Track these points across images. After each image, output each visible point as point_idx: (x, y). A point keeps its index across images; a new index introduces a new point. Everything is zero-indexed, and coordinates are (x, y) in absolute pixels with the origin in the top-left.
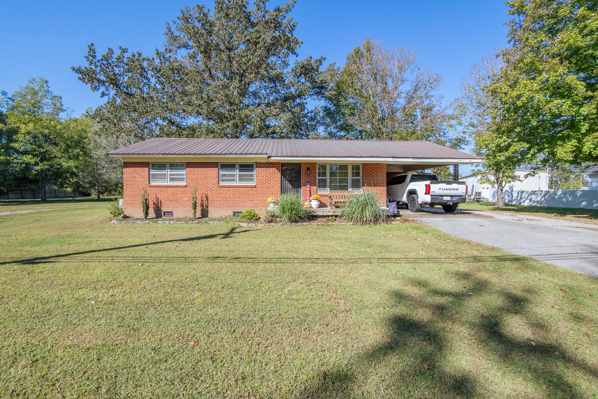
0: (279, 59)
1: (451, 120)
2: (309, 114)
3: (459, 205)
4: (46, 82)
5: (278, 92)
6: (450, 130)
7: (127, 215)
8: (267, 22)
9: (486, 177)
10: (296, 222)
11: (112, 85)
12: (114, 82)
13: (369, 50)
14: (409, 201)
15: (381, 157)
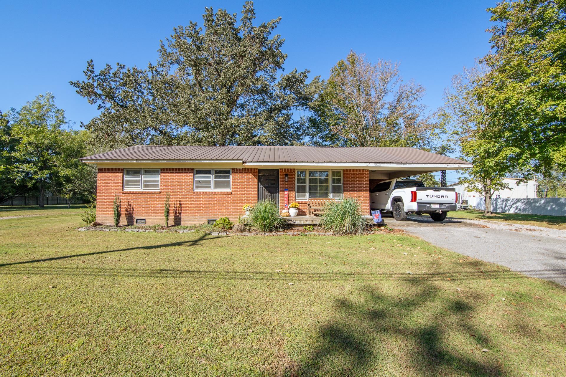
0: (267, 74)
1: (435, 129)
2: (295, 125)
3: (448, 213)
4: (53, 97)
5: (265, 104)
6: (434, 138)
7: (99, 222)
8: (253, 38)
9: (473, 185)
10: (271, 231)
11: (108, 98)
12: (111, 96)
13: (353, 63)
14: (394, 209)
15: (363, 162)
